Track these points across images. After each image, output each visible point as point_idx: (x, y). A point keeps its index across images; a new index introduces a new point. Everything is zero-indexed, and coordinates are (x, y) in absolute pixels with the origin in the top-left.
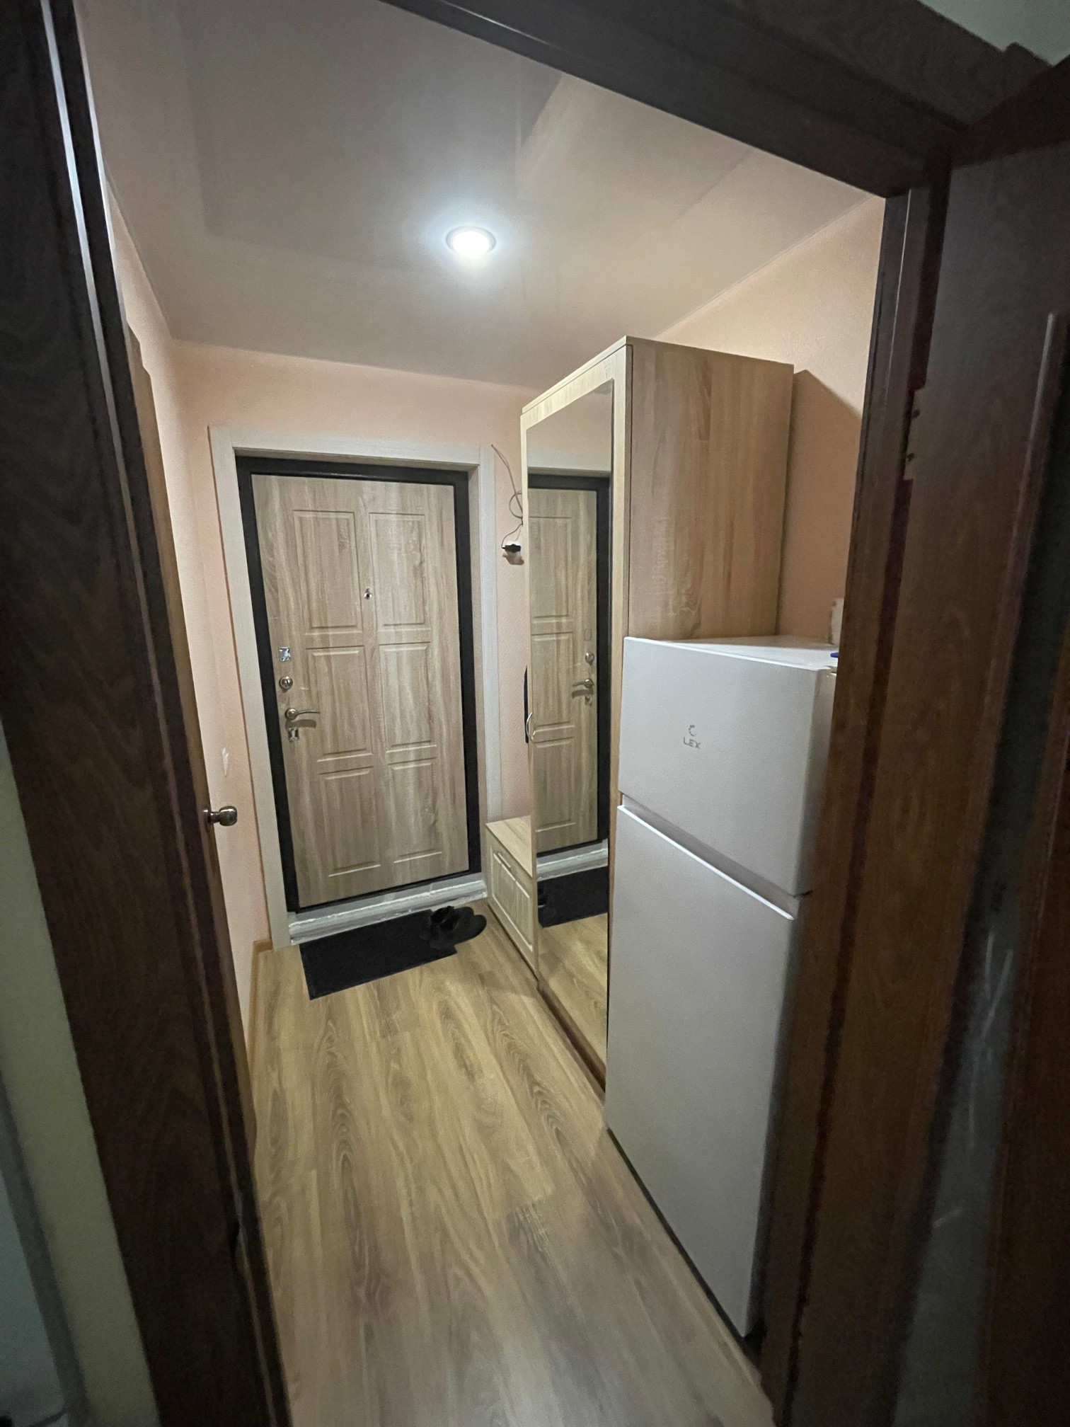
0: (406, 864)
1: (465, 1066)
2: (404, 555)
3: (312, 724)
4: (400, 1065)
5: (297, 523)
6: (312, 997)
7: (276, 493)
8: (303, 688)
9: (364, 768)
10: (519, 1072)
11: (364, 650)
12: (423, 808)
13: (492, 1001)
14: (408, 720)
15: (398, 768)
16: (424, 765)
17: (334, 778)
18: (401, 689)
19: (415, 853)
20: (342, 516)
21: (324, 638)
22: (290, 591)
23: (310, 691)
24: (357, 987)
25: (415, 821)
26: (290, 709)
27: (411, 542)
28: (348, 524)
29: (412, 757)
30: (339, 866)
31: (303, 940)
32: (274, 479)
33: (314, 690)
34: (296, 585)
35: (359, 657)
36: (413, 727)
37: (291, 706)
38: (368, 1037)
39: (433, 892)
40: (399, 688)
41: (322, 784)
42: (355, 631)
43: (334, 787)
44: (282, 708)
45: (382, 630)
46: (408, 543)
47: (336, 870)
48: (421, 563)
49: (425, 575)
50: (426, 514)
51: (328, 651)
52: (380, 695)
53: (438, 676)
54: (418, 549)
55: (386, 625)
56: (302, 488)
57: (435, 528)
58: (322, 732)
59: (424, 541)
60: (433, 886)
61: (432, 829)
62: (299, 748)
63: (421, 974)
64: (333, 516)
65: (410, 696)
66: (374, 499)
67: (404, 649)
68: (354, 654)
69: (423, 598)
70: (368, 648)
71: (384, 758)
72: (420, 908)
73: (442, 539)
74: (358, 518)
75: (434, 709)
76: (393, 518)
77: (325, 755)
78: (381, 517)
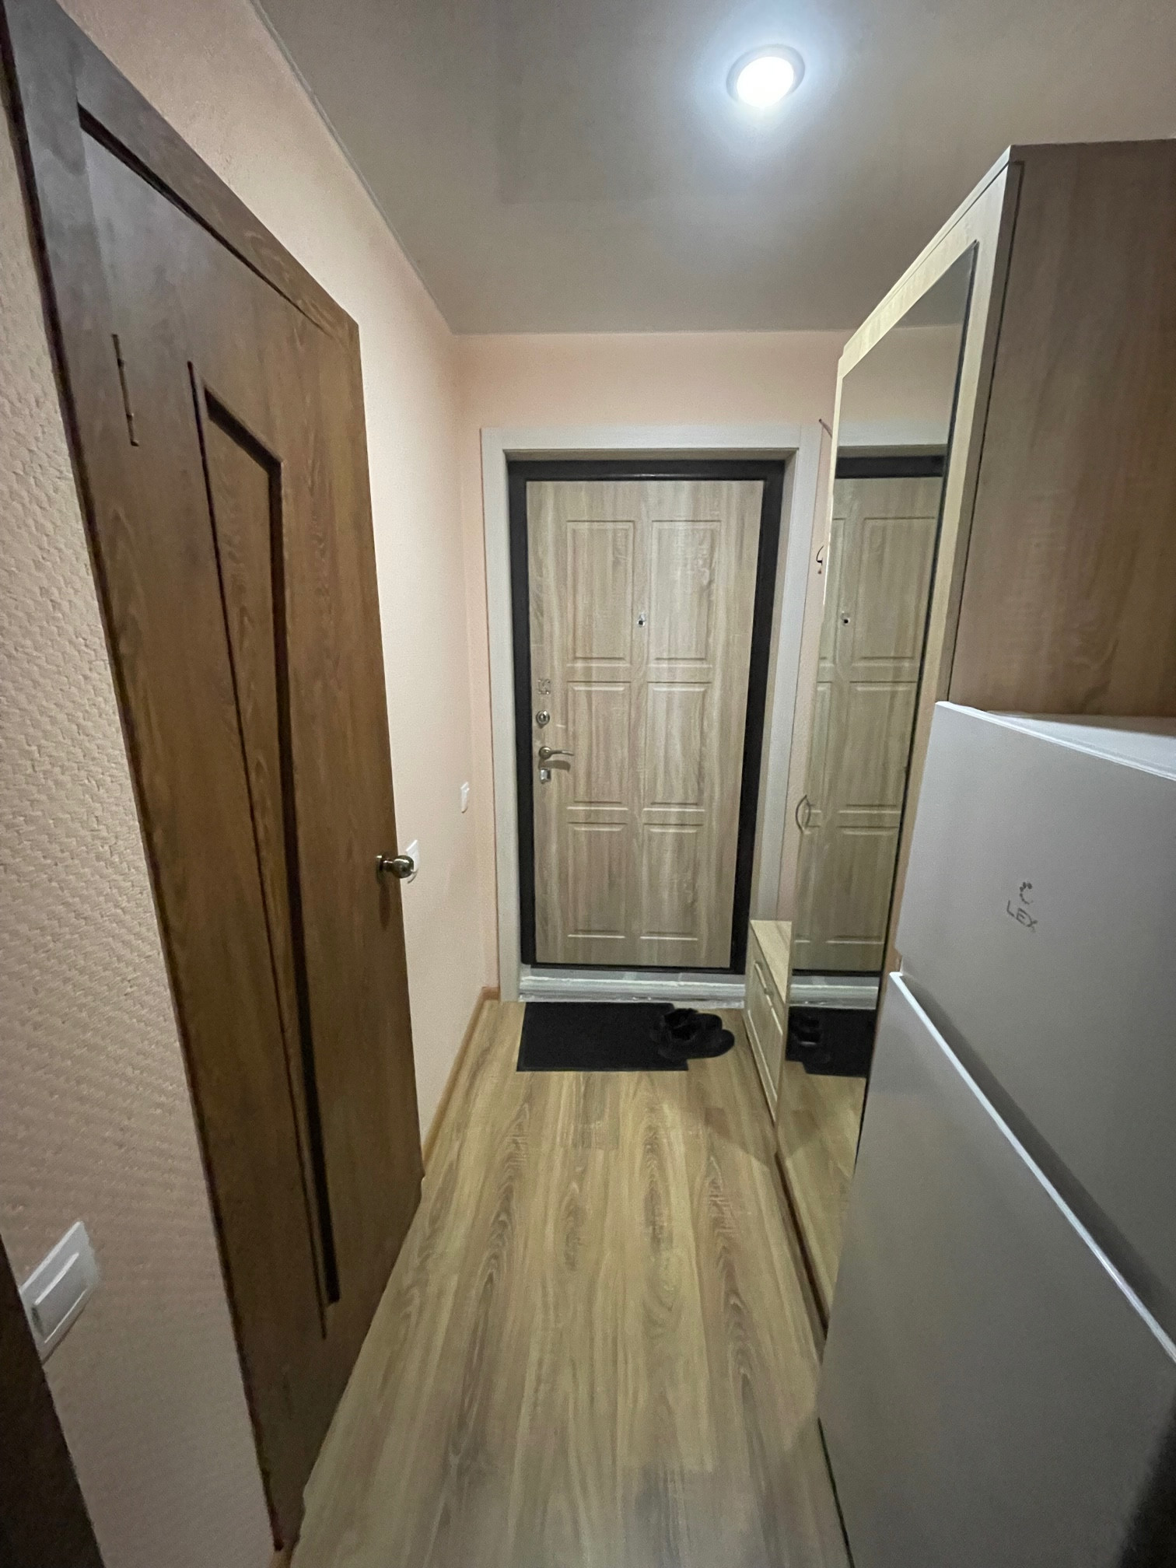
0: (652, 943)
1: (654, 1223)
2: (689, 572)
3: (565, 766)
4: (581, 1189)
5: (569, 535)
6: (519, 1069)
7: (550, 503)
8: (559, 726)
9: (616, 824)
10: (717, 1264)
11: (630, 687)
12: (680, 884)
13: (711, 1150)
14: (673, 775)
15: (656, 830)
16: (686, 831)
17: (583, 829)
18: (668, 736)
19: (666, 933)
20: (620, 526)
21: (588, 670)
22: (556, 614)
23: (566, 730)
24: (566, 1074)
25: (669, 895)
26: (545, 747)
27: (700, 555)
28: (626, 537)
29: (673, 820)
30: (580, 927)
31: (532, 999)
32: (549, 484)
33: (571, 729)
34: (562, 609)
35: (623, 695)
36: (678, 785)
37: (547, 744)
38: (558, 1139)
39: (682, 983)
40: (667, 734)
41: (570, 834)
42: (621, 665)
43: (583, 839)
44: (537, 746)
45: (653, 665)
46: (696, 558)
47: (576, 931)
48: (710, 582)
49: (713, 598)
50: (723, 519)
51: (591, 686)
52: (643, 742)
53: (716, 725)
54: (708, 565)
55: (658, 659)
56: (578, 493)
57: (733, 539)
58: (575, 777)
59: (716, 555)
60: (683, 977)
61: (689, 910)
62: (550, 790)
63: (639, 1083)
64: (610, 526)
65: (678, 747)
66: (660, 502)
67: (677, 689)
68: (617, 692)
69: (708, 628)
70: (635, 685)
71: (640, 816)
72: (661, 999)
73: (741, 552)
74: (639, 526)
75: (706, 764)
76: (681, 526)
77: (577, 803)
78: (666, 525)
